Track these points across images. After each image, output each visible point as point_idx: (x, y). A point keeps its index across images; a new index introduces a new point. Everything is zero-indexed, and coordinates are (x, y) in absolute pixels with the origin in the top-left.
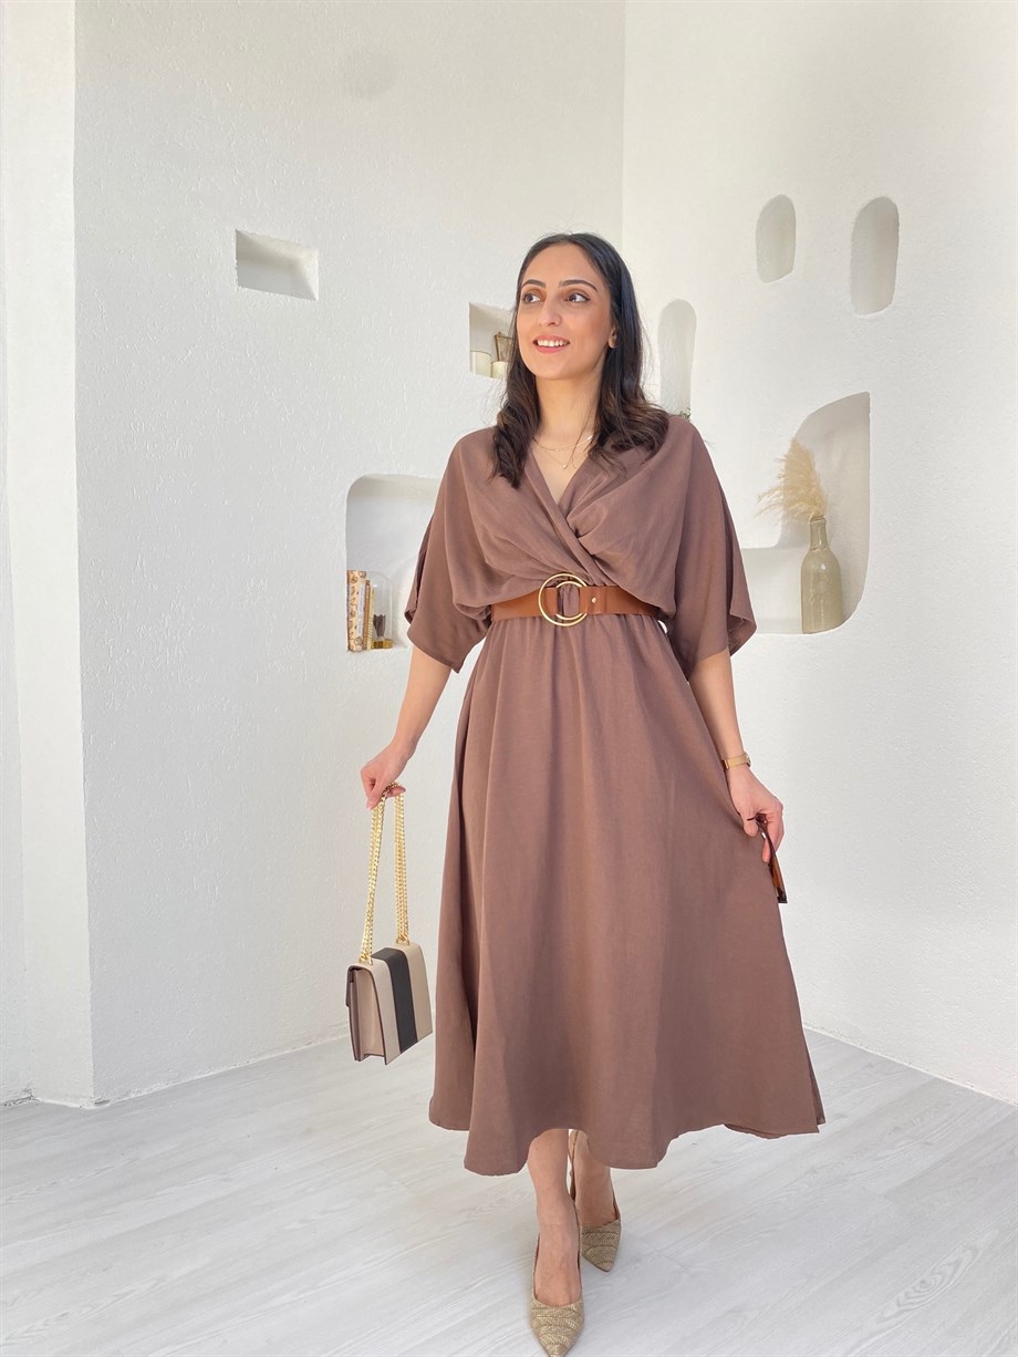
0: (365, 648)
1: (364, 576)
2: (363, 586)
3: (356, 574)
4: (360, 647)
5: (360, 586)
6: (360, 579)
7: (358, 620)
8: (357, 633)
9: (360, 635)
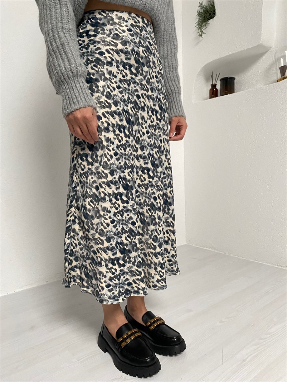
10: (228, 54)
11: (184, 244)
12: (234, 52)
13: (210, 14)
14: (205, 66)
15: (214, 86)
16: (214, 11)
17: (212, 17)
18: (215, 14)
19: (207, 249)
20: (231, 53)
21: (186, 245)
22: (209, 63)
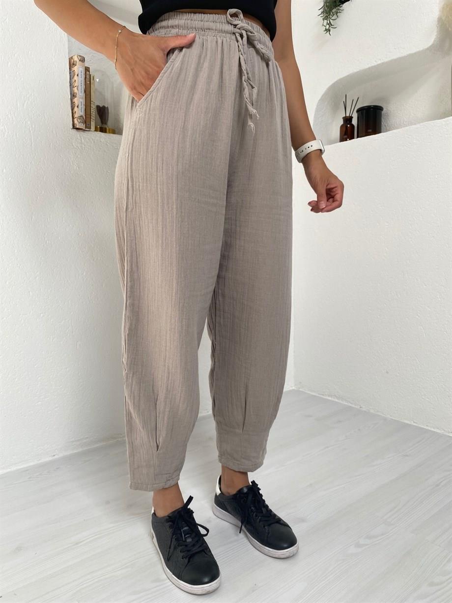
0: (88, 127)
1: (83, 60)
2: (83, 70)
3: (76, 59)
4: (82, 126)
5: (78, 69)
6: (78, 63)
7: (79, 100)
8: (80, 112)
9: (83, 113)
14: (332, 85)
15: (348, 120)
19: (330, 398)
20: (379, 62)
21: (294, 390)
22: (340, 80)
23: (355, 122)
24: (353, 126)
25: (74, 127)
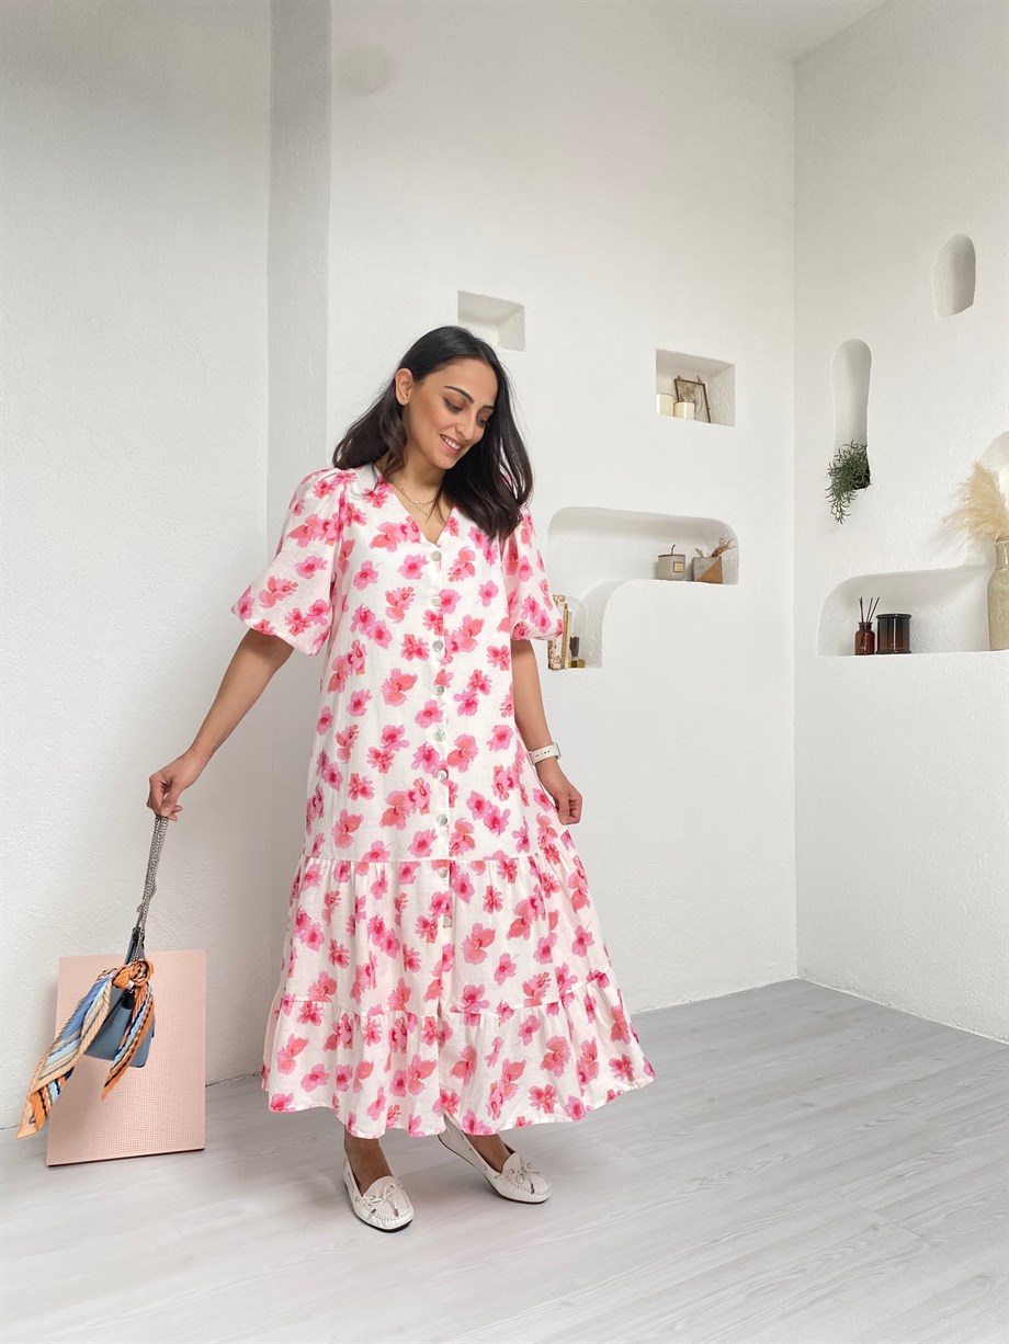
0: (563, 667)
4: (559, 666)
8: (557, 652)
9: (559, 654)
10: (896, 570)
11: (792, 978)
12: (910, 570)
13: (860, 477)
14: (845, 582)
15: (865, 627)
16: (868, 471)
17: (864, 486)
18: (869, 481)
19: (847, 992)
20: (902, 570)
21: (796, 980)
22: (855, 578)
23: (874, 628)
24: (873, 634)
25: (549, 667)
